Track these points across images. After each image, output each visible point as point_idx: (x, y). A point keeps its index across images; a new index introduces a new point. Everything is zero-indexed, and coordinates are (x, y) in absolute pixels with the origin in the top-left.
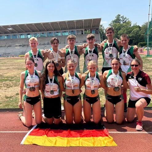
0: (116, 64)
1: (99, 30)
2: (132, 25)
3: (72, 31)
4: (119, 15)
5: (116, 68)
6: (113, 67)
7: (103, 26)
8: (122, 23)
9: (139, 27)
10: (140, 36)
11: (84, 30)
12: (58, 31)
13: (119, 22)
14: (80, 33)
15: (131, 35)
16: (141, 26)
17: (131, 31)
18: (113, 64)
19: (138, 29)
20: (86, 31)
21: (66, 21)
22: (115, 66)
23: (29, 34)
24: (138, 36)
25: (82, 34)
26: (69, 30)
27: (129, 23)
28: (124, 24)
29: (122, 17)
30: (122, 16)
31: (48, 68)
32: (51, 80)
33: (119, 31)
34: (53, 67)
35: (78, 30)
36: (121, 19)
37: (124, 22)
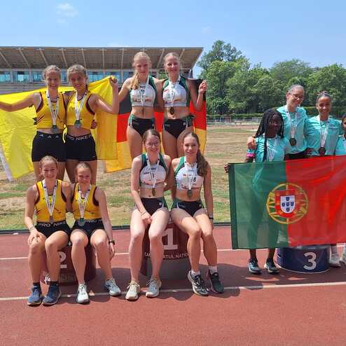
0: (193, 145)
2: (251, 68)
4: (220, 43)
5: (192, 152)
6: (187, 150)
8: (225, 60)
9: (267, 73)
11: (158, 73)
12: (95, 71)
13: (218, 59)
15: (255, 90)
16: (269, 70)
18: (187, 145)
21: (122, 48)
22: (190, 148)
23: (22, 73)
24: (269, 93)
26: (122, 71)
29: (228, 47)
30: (226, 44)
36: (225, 51)
37: (230, 58)
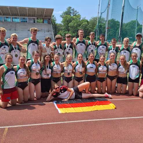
1: (51, 20)
2: (81, 19)
3: (23, 18)
4: (70, 8)
7: (54, 16)
8: (72, 15)
9: (88, 22)
10: (88, 30)
11: (36, 19)
12: (8, 16)
13: (69, 14)
14: (32, 21)
15: (80, 28)
16: (89, 20)
17: (81, 24)
18: (79, 57)
19: (86, 23)
20: (38, 19)
21: (17, 7)
24: (86, 30)
25: (35, 22)
26: (20, 17)
27: (79, 16)
28: (74, 17)
30: (72, 8)
31: (46, 58)
32: (47, 67)
33: (70, 23)
34: (49, 58)
35: (30, 17)
36: (72, 11)
37: (74, 14)
